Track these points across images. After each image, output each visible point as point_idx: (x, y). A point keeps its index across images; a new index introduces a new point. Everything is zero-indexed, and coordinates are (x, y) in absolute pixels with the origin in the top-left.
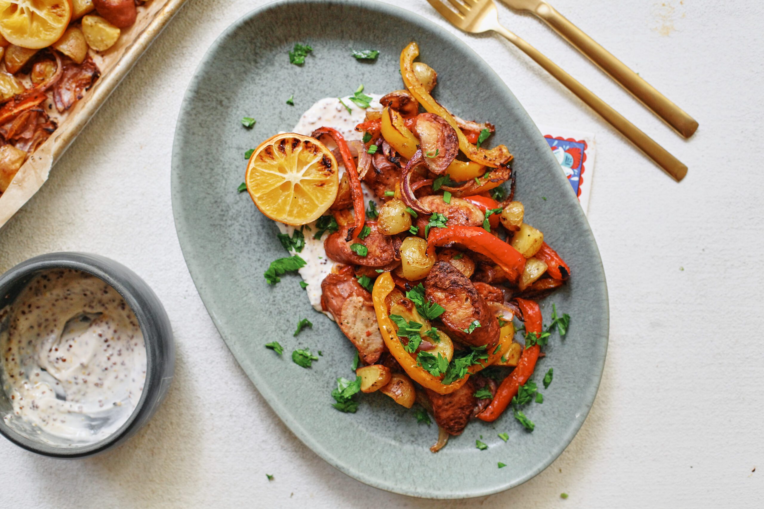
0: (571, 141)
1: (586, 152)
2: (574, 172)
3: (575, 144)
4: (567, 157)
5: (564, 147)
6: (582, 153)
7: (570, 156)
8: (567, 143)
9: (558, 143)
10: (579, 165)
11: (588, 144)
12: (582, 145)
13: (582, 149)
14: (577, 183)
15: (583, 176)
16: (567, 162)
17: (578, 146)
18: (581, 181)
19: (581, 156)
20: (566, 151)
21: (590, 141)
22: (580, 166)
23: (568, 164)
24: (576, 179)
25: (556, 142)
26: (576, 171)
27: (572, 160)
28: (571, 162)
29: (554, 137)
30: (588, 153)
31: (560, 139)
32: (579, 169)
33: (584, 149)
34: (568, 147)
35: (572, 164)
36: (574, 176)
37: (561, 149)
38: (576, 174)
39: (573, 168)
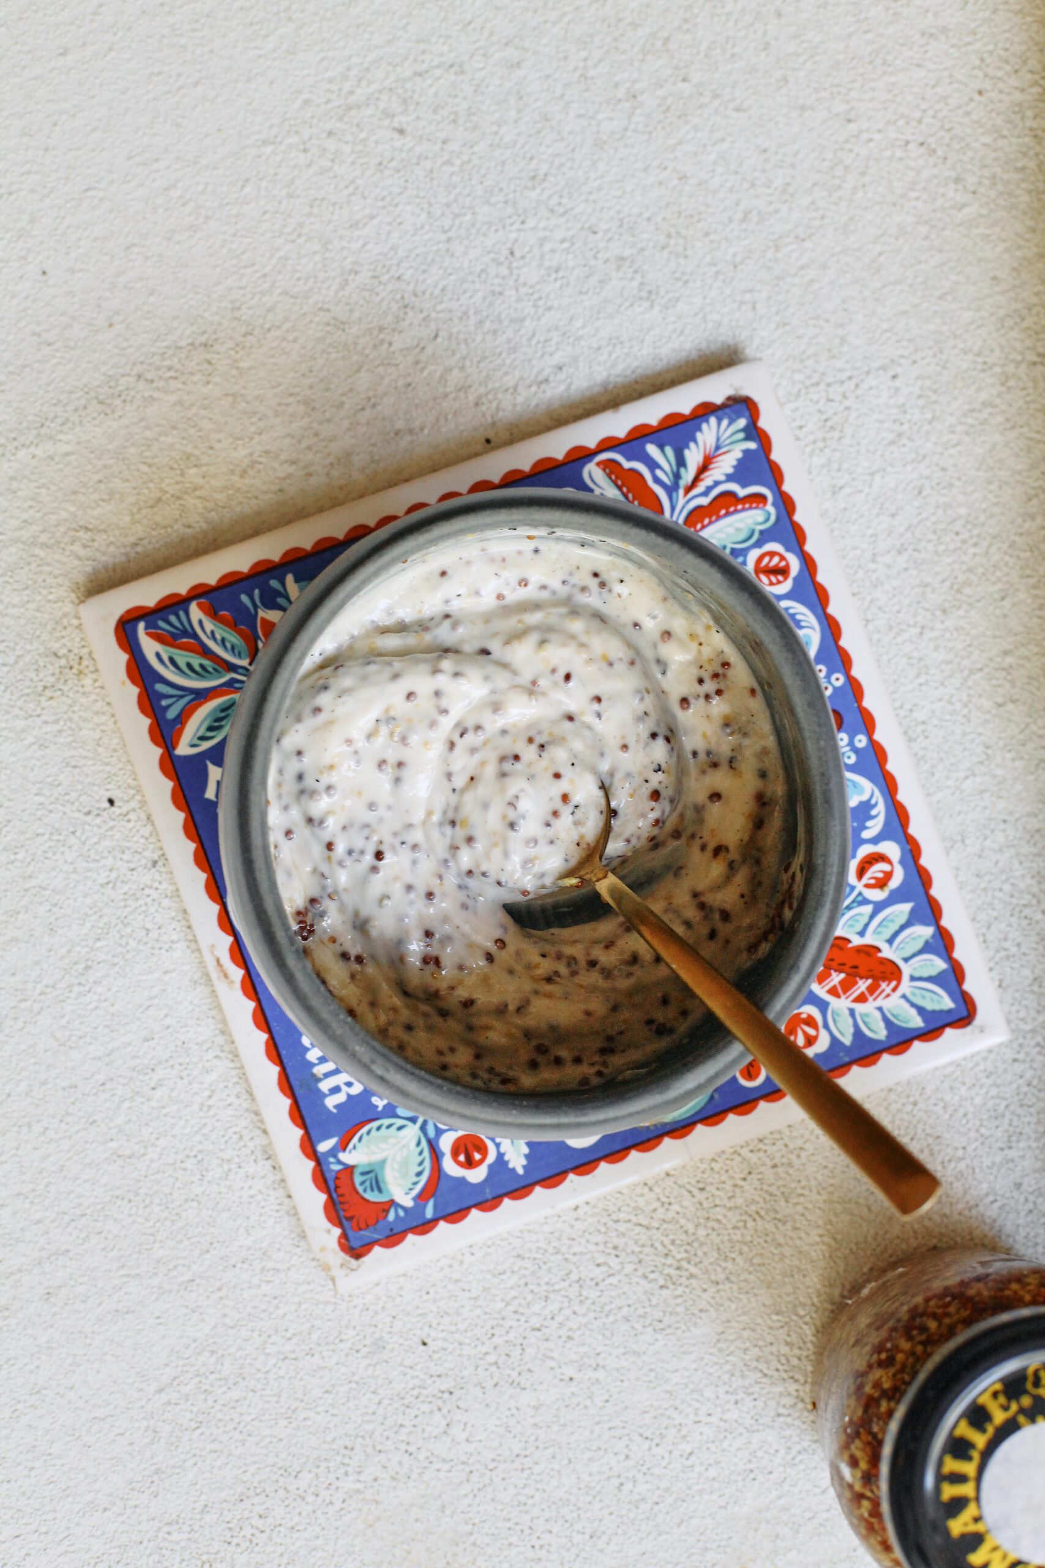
0: (393, 1239)
1: (337, 1232)
2: (339, 1162)
3: (377, 1236)
4: (380, 1190)
5: (401, 1213)
6: (345, 1222)
7: (372, 1196)
8: (397, 1230)
9: (423, 1213)
10: (337, 1187)
11: (342, 1256)
12: (355, 1244)
13: (350, 1233)
14: (314, 1134)
15: (311, 1164)
16: (372, 1175)
17: (367, 1234)
18: (308, 1147)
19: (342, 1213)
20: (392, 1202)
21: (342, 1266)
22: (332, 1186)
23: (363, 1174)
24: (324, 1147)
25: (429, 1213)
26: (336, 1167)
27: (360, 1189)
28: (363, 1183)
29: (442, 1224)
30: (329, 1232)
31: (424, 1227)
32: (330, 1177)
33: (344, 1236)
34: (391, 1216)
35: (358, 1179)
36: (333, 1153)
37: (407, 1202)
38: (332, 1160)
39: (350, 1169)
